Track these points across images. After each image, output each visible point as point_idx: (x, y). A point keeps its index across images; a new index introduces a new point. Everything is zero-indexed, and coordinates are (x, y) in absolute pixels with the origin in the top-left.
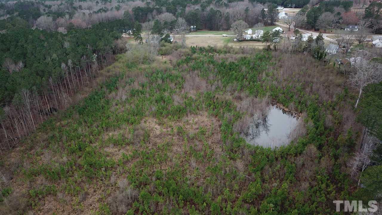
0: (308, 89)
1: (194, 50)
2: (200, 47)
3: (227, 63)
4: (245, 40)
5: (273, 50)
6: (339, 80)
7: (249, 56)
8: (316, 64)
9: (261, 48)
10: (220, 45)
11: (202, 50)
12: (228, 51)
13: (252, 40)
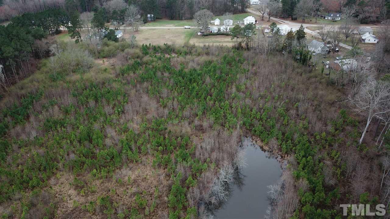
0: (293, 112)
1: (146, 49)
2: (154, 46)
3: (186, 70)
4: (211, 34)
5: (245, 50)
6: (332, 96)
7: (215, 59)
8: (299, 70)
9: (230, 45)
10: (180, 42)
11: (156, 49)
12: (189, 51)
13: (219, 34)
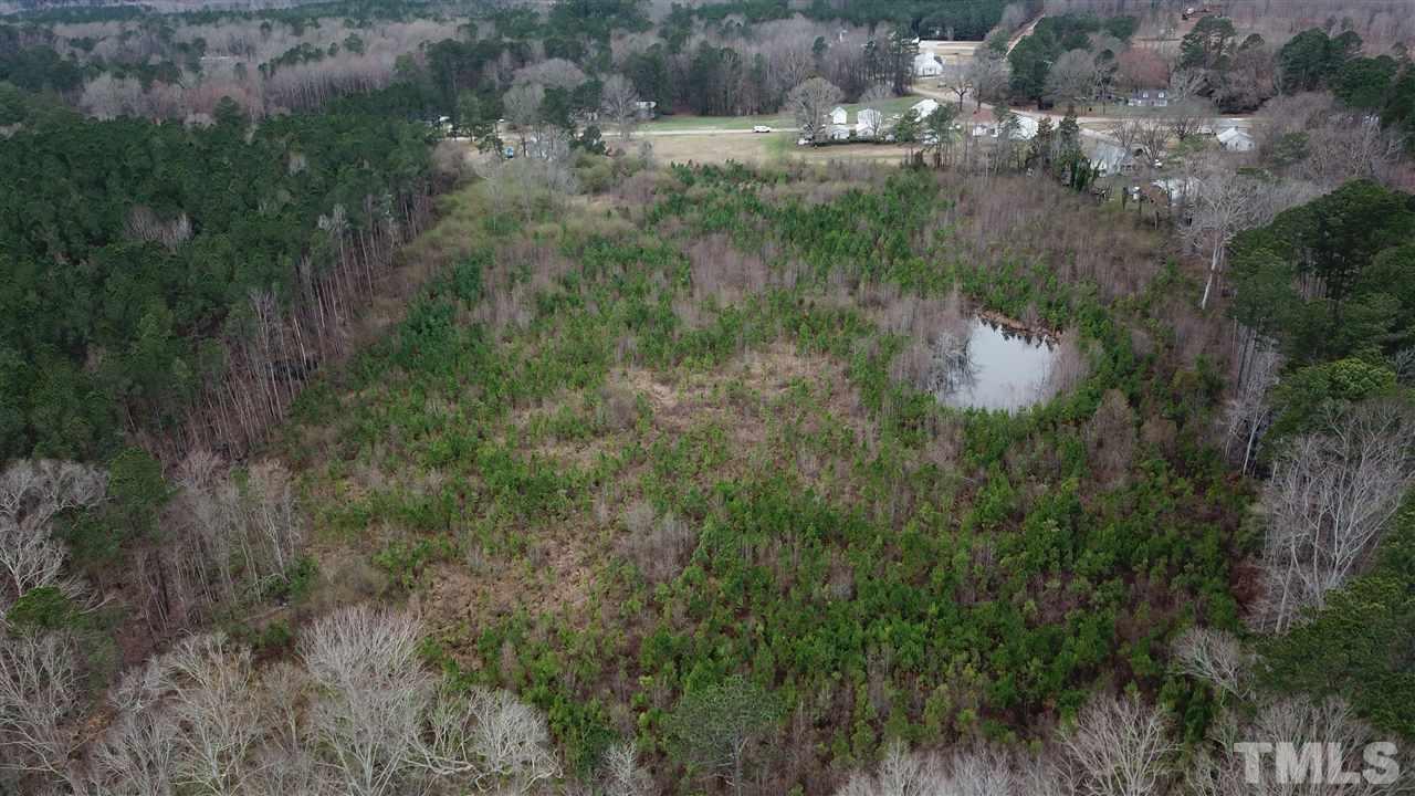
0: (1065, 270)
1: (686, 175)
2: (702, 166)
3: (806, 208)
4: (833, 142)
5: (934, 169)
6: (1146, 241)
7: (866, 187)
8: (1073, 201)
9: (894, 162)
10: (762, 158)
11: (709, 172)
12: (795, 175)
13: (854, 140)
